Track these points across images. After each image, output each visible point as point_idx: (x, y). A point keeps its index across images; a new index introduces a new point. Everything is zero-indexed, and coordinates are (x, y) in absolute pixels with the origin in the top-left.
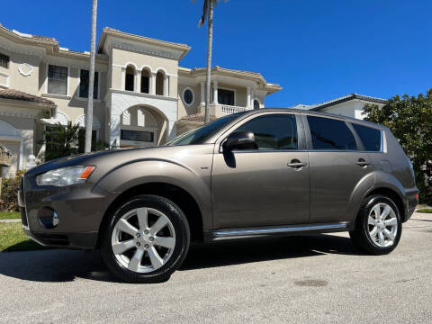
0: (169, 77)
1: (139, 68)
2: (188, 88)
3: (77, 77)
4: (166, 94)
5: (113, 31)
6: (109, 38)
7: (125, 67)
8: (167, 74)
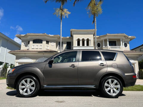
0: (90, 40)
1: (81, 39)
2: (99, 42)
3: (65, 44)
4: (90, 46)
5: (73, 30)
6: (72, 32)
7: (77, 39)
8: (90, 39)
